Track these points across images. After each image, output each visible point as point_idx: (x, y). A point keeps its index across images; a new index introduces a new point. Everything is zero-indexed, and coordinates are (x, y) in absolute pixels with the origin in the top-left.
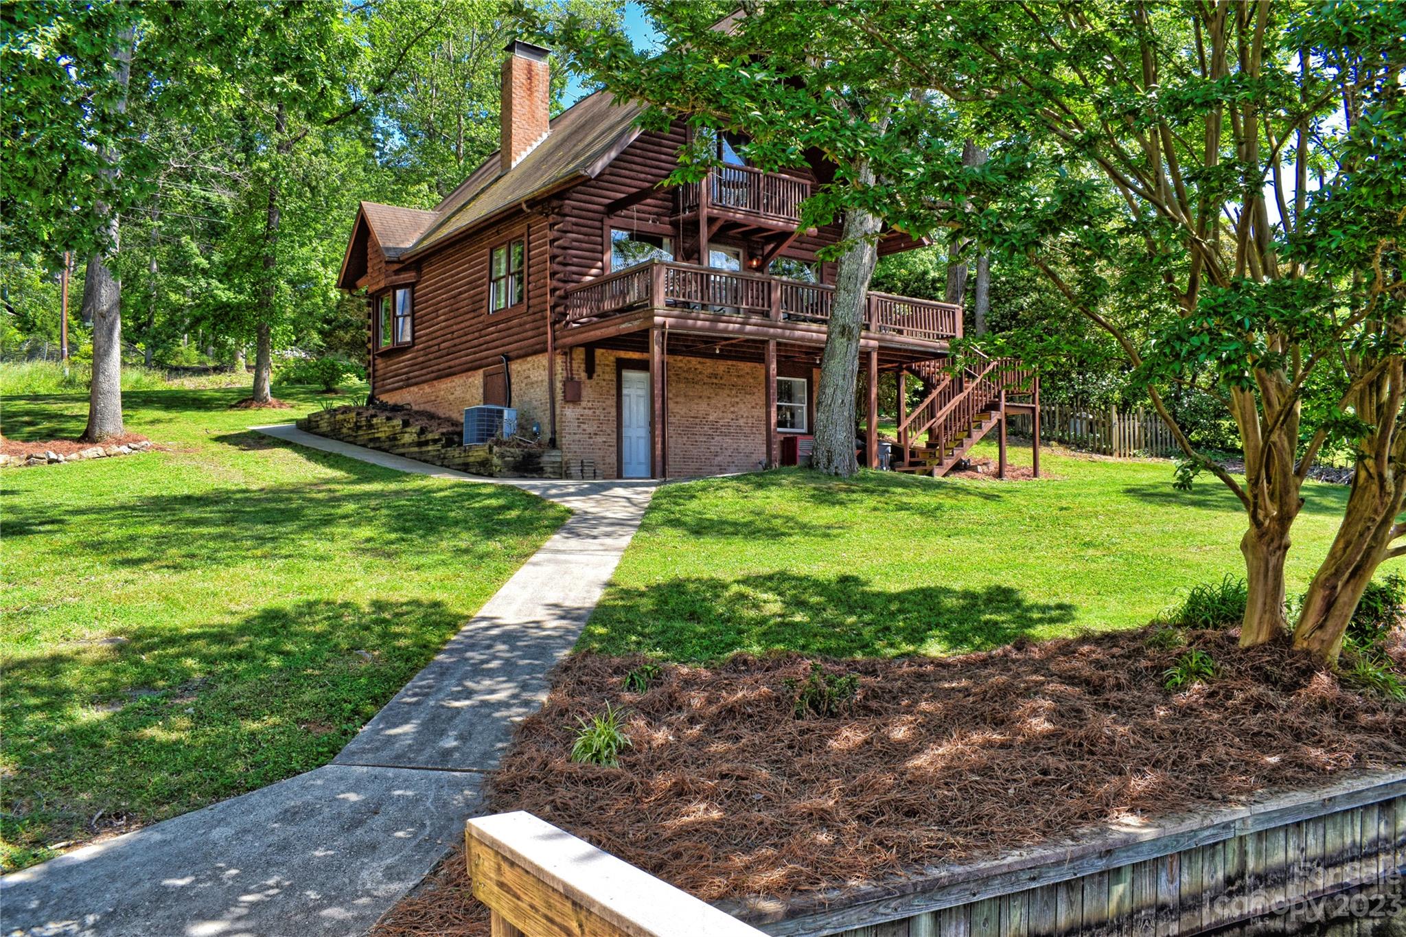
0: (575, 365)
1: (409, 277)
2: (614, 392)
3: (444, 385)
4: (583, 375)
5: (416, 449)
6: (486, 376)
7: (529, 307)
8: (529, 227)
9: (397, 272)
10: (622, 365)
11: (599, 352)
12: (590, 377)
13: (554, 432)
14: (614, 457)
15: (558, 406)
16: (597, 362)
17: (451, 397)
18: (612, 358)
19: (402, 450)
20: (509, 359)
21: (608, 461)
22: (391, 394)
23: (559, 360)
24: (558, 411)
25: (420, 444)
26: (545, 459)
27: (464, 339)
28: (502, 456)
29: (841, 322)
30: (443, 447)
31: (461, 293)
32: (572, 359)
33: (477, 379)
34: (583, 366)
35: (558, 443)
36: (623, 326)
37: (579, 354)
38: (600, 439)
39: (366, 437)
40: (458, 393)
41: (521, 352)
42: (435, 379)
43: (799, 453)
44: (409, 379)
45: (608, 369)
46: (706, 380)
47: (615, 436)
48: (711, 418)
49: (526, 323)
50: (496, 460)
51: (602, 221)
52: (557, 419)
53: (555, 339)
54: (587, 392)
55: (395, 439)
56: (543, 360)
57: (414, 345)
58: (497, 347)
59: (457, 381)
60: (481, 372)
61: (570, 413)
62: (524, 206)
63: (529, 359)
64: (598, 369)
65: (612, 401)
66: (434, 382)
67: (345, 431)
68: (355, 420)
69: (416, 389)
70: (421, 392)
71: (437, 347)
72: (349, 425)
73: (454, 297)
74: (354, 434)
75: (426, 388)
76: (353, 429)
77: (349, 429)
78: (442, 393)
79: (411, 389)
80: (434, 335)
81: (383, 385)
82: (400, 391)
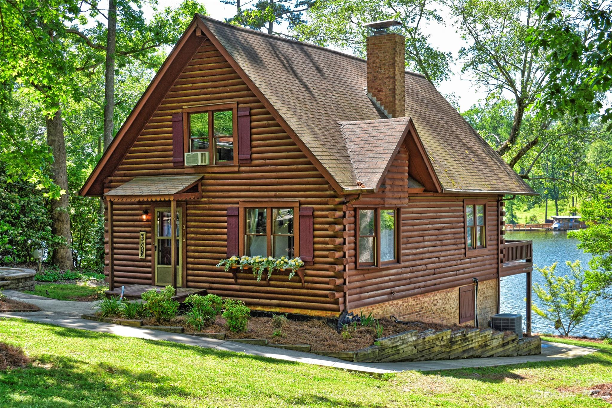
3: (427, 299)
6: (460, 291)
7: (488, 251)
8: (488, 201)
17: (433, 308)
25: (504, 345)
27: (448, 263)
31: (444, 228)
33: (454, 294)
39: (461, 350)
40: (439, 304)
41: (483, 277)
42: (421, 293)
49: (486, 260)
55: (486, 345)
58: (470, 273)
59: (439, 295)
60: (457, 288)
66: (419, 296)
67: (436, 349)
68: (449, 337)
69: (400, 302)
70: (405, 304)
71: (424, 267)
72: (442, 343)
73: (439, 229)
74: (448, 350)
75: (411, 301)
76: (446, 346)
77: (442, 346)
78: (426, 305)
79: (395, 302)
80: (421, 256)
81: (360, 299)
82: (381, 304)
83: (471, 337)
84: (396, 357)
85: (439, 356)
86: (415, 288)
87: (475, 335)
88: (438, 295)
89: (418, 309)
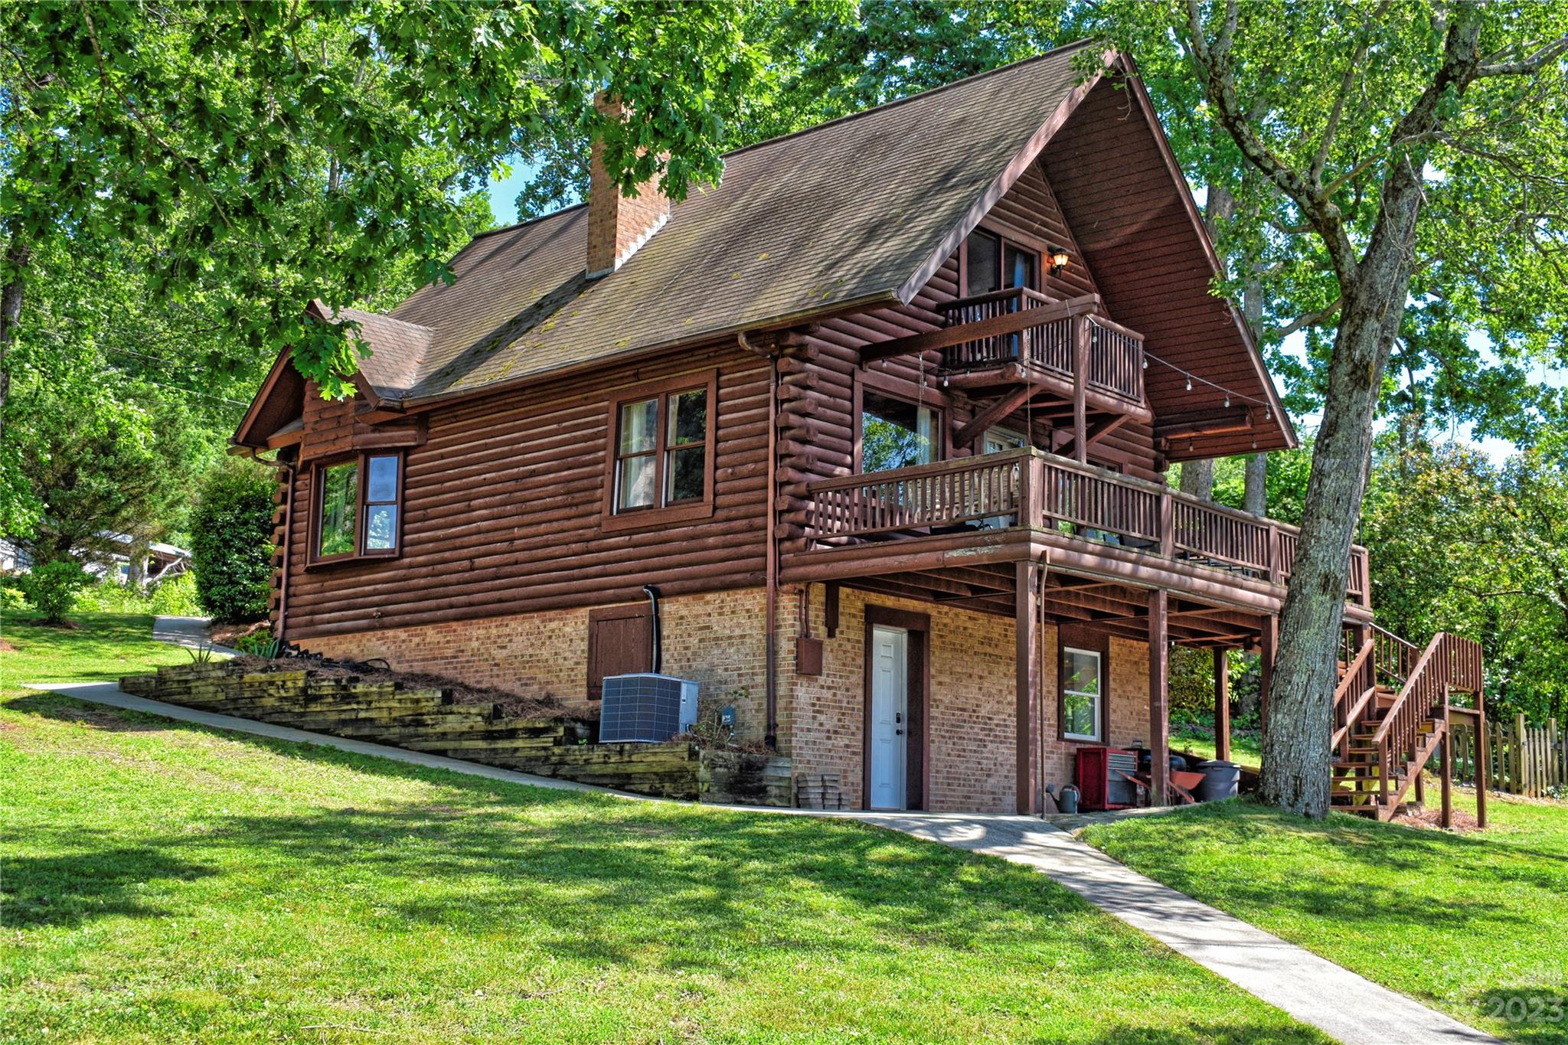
0: (812, 614)
1: (405, 436)
2: (860, 661)
3: (480, 631)
4: (822, 630)
5: (482, 744)
6: (594, 619)
7: (715, 509)
8: (719, 374)
9: (378, 427)
10: (874, 616)
11: (844, 591)
12: (831, 634)
13: (771, 726)
14: (859, 770)
15: (783, 681)
16: (841, 609)
17: (500, 655)
18: (860, 605)
19: (439, 745)
20: (658, 594)
21: (850, 779)
22: (333, 640)
23: (788, 604)
24: (782, 690)
25: (492, 735)
26: (769, 772)
27: (540, 553)
28: (712, 765)
29: (1322, 568)
30: (557, 742)
31: (534, 473)
32: (808, 602)
33: (575, 625)
34: (822, 614)
35: (782, 743)
36: (955, 554)
37: (818, 593)
38: (841, 741)
40: (518, 645)
43: (1109, 776)
44: (384, 615)
45: (854, 622)
46: (978, 648)
47: (860, 736)
48: (983, 712)
50: (703, 773)
51: (852, 374)
52: (781, 704)
53: (780, 567)
54: (828, 658)
55: (420, 723)
56: (754, 600)
57: (402, 556)
58: (630, 572)
59: (517, 625)
60: (584, 612)
61: (804, 693)
62: (742, 340)
63: (709, 597)
64: (842, 621)
65: (857, 678)
66: (454, 625)
67: (268, 702)
68: (301, 684)
69: (402, 634)
70: (416, 640)
71: (466, 563)
72: (283, 693)
73: (516, 478)
74: (297, 709)
75: (431, 633)
76: (294, 701)
77: (281, 699)
78: (475, 644)
79: (390, 633)
80: (458, 542)
81: (312, 623)
82: (358, 635)
83: (366, 694)
84: (185, 698)
85: (276, 717)
86: (439, 608)
87: (380, 694)
88: (513, 624)
89: (449, 652)
